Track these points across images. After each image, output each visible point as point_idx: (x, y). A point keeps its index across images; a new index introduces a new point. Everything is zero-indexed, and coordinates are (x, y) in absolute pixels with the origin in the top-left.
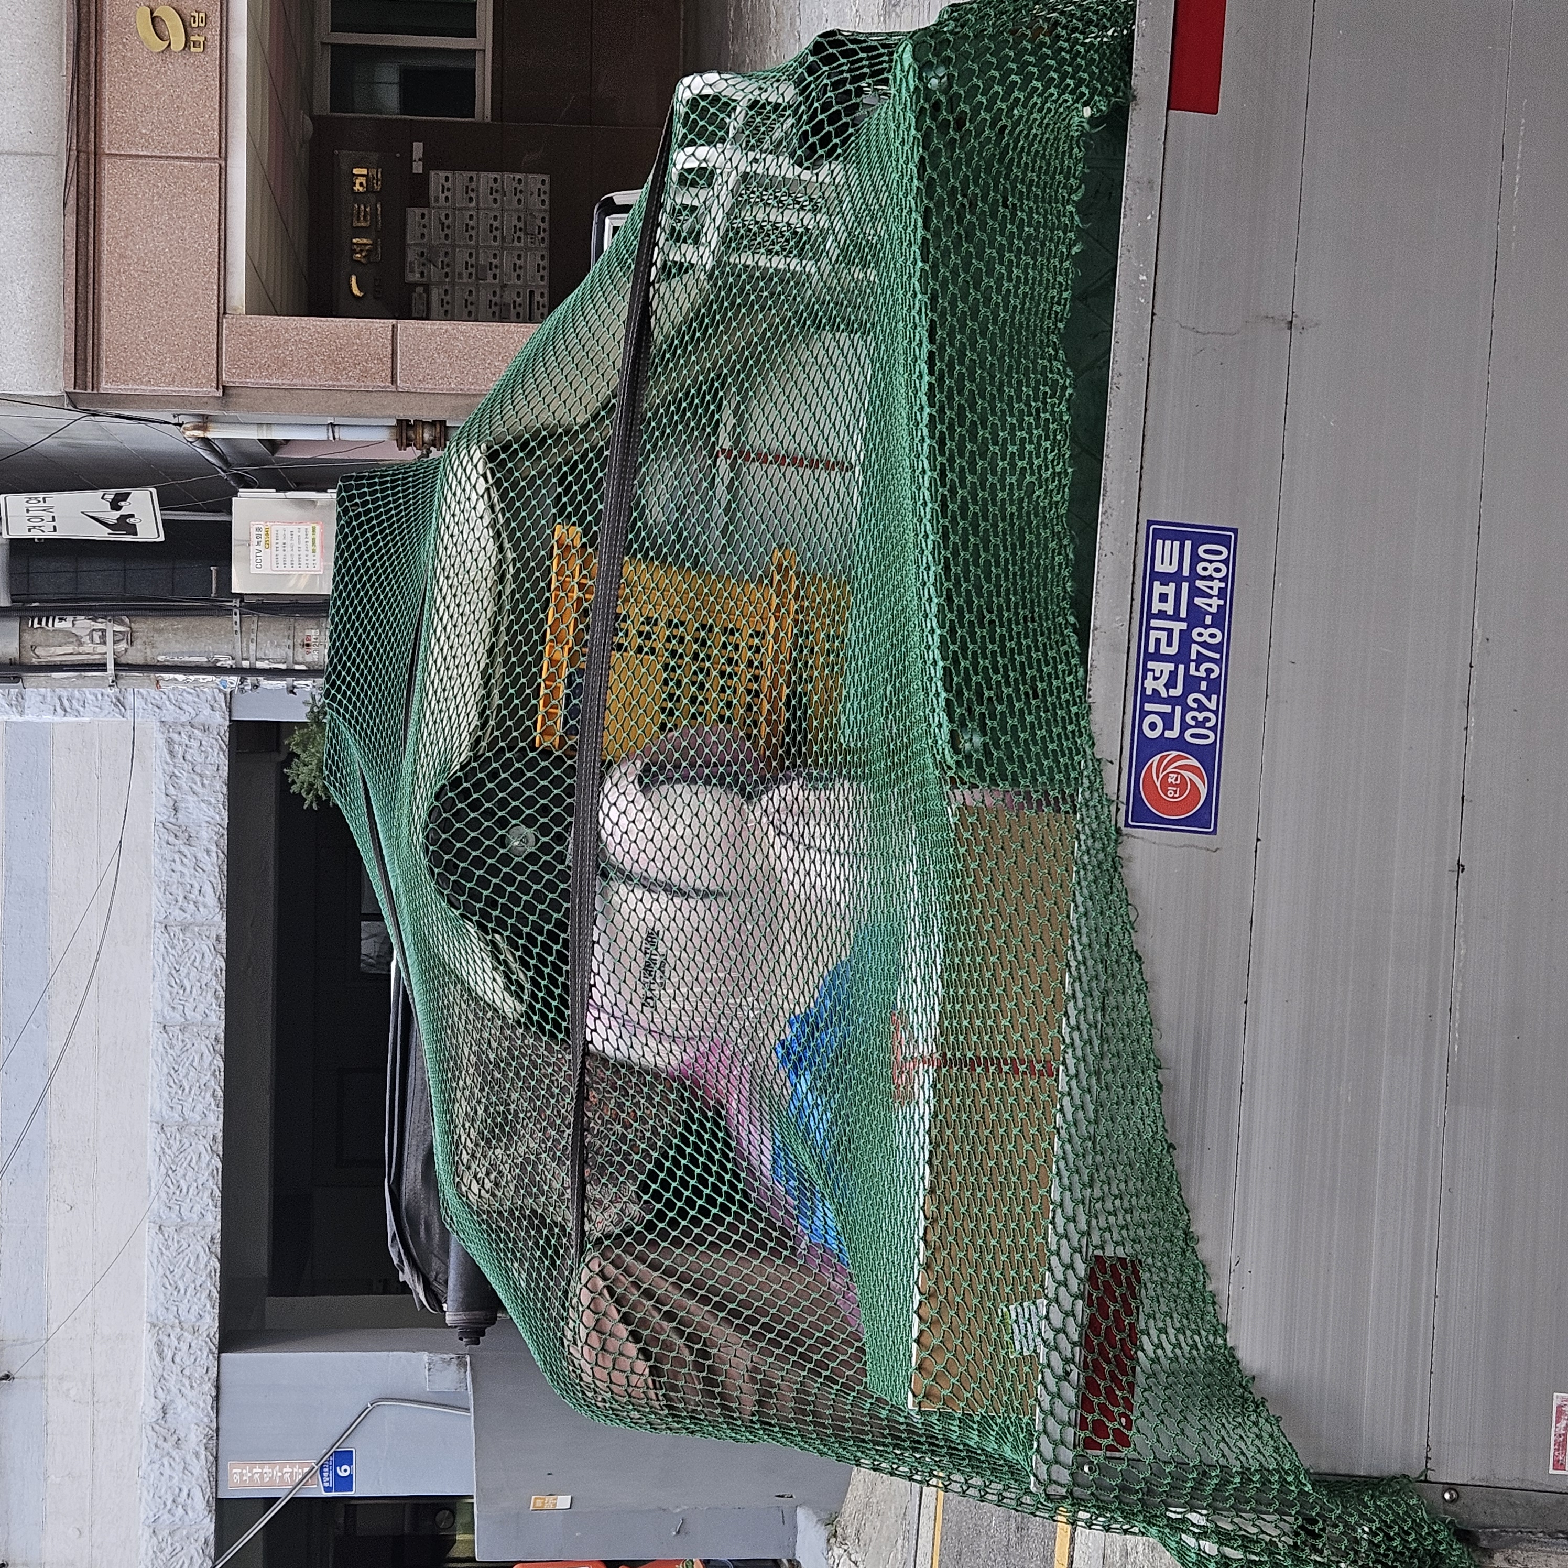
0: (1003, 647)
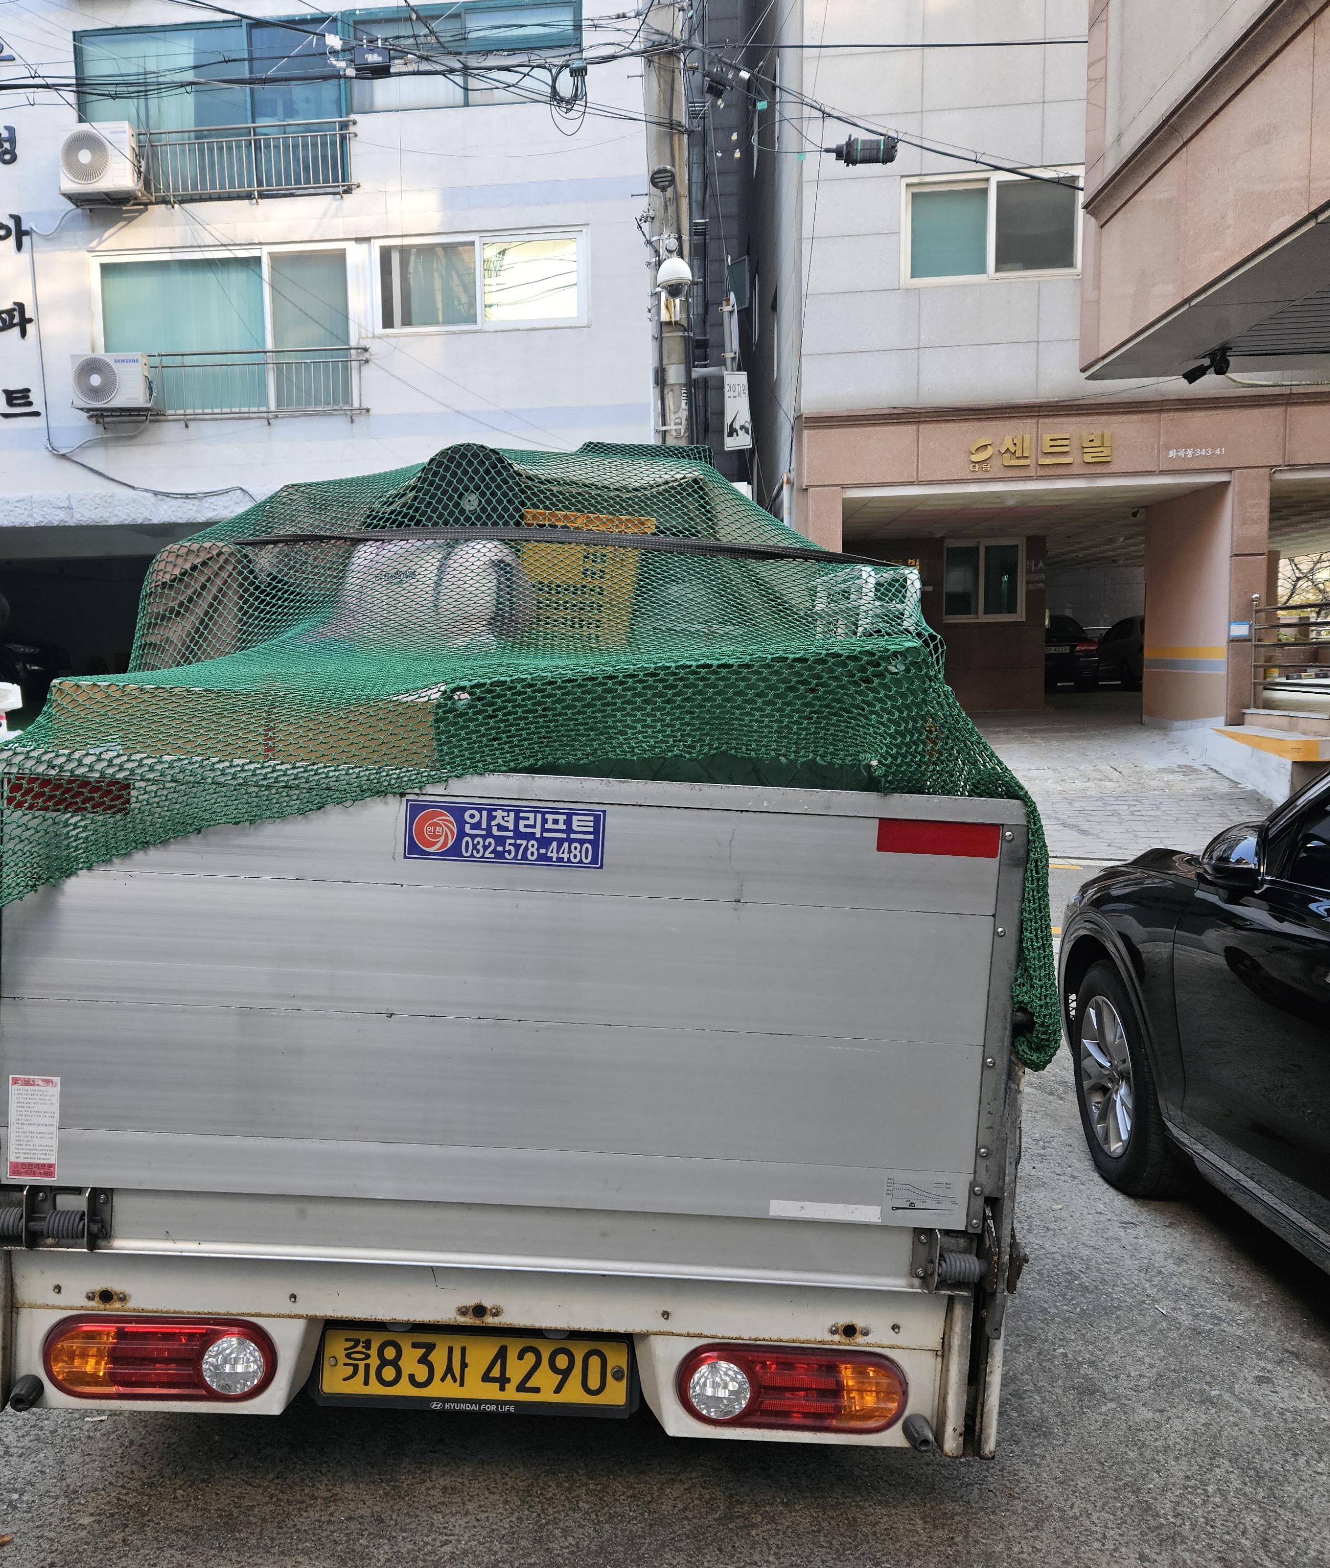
0: (521, 718)
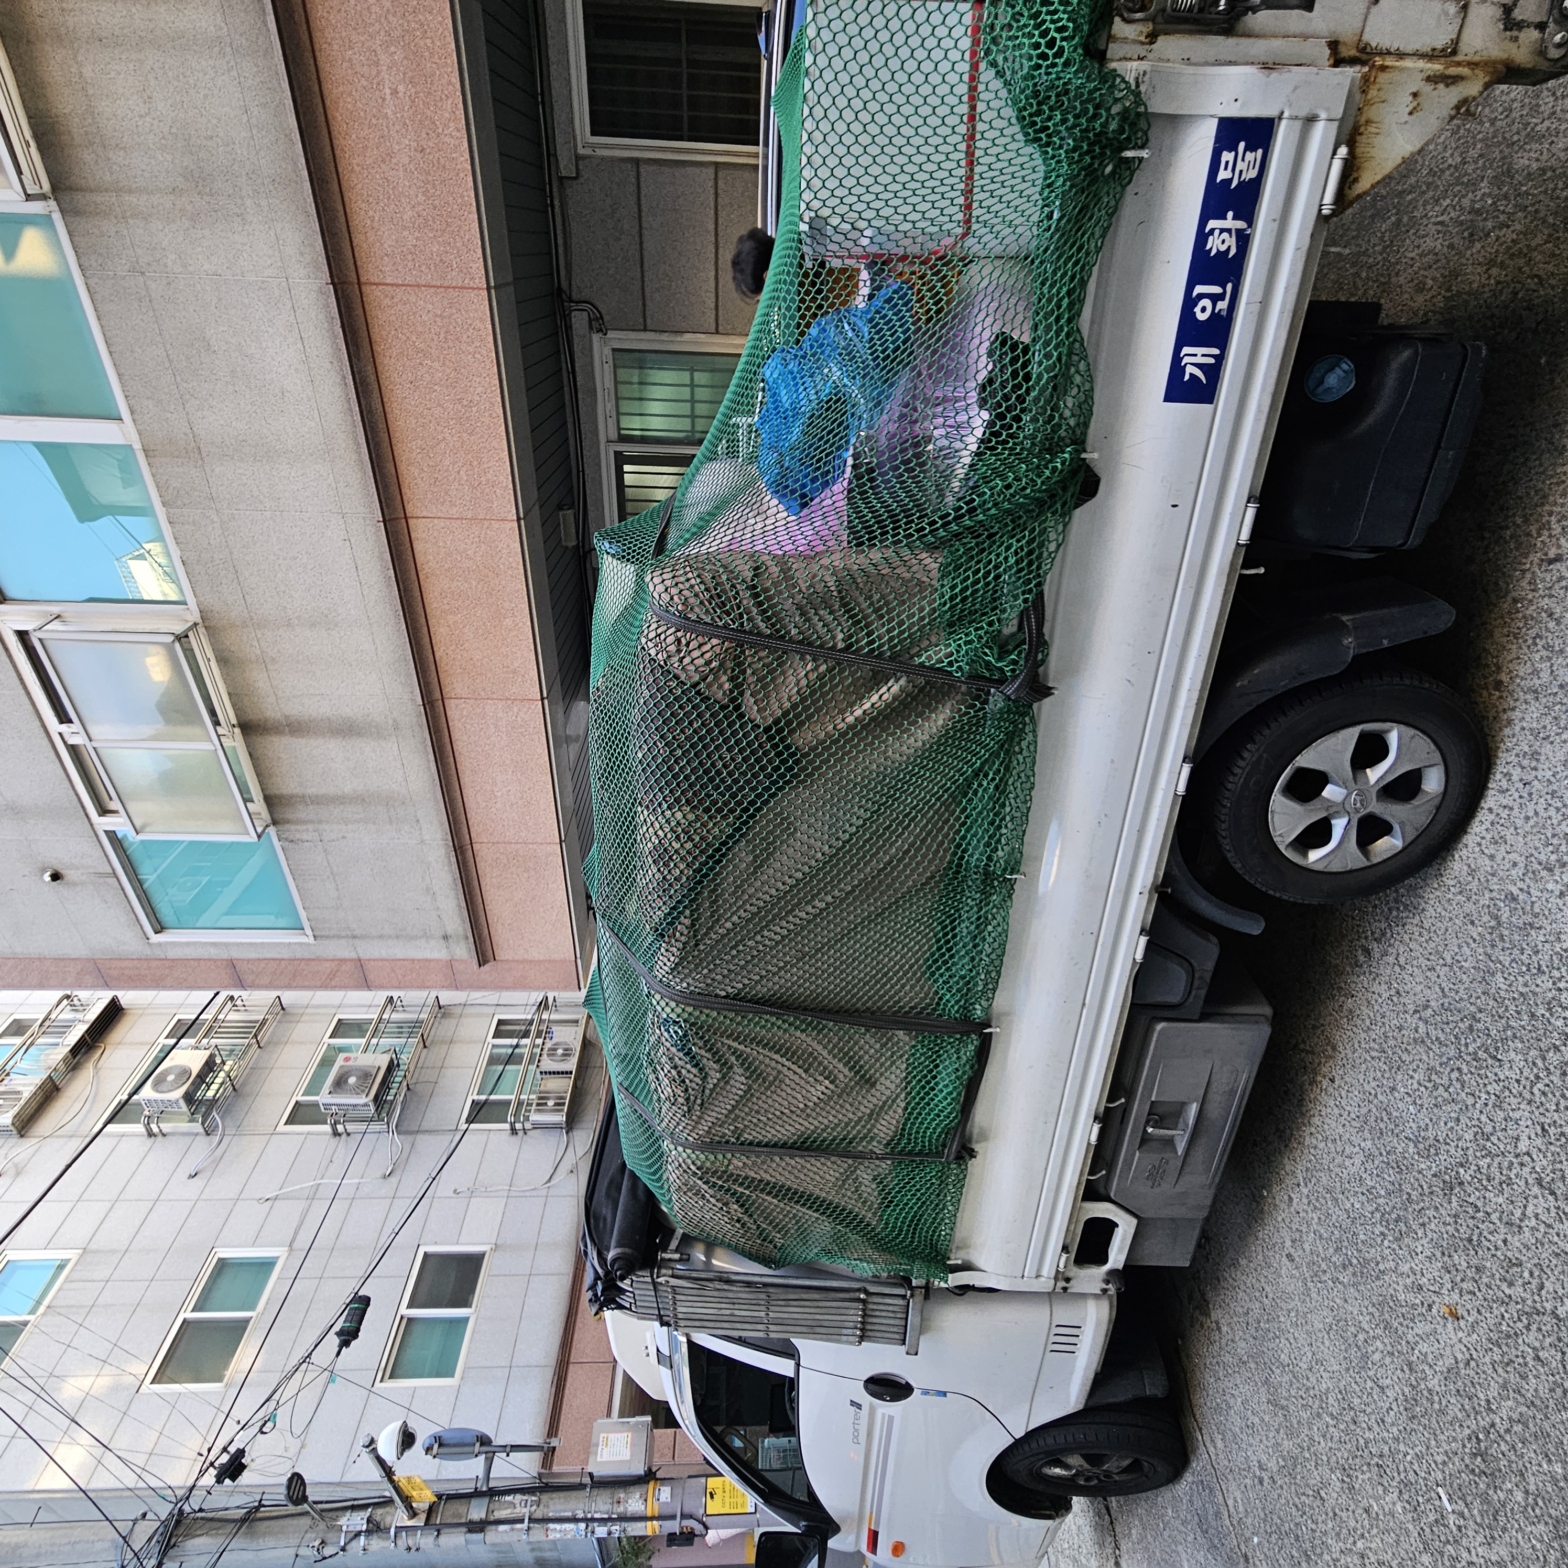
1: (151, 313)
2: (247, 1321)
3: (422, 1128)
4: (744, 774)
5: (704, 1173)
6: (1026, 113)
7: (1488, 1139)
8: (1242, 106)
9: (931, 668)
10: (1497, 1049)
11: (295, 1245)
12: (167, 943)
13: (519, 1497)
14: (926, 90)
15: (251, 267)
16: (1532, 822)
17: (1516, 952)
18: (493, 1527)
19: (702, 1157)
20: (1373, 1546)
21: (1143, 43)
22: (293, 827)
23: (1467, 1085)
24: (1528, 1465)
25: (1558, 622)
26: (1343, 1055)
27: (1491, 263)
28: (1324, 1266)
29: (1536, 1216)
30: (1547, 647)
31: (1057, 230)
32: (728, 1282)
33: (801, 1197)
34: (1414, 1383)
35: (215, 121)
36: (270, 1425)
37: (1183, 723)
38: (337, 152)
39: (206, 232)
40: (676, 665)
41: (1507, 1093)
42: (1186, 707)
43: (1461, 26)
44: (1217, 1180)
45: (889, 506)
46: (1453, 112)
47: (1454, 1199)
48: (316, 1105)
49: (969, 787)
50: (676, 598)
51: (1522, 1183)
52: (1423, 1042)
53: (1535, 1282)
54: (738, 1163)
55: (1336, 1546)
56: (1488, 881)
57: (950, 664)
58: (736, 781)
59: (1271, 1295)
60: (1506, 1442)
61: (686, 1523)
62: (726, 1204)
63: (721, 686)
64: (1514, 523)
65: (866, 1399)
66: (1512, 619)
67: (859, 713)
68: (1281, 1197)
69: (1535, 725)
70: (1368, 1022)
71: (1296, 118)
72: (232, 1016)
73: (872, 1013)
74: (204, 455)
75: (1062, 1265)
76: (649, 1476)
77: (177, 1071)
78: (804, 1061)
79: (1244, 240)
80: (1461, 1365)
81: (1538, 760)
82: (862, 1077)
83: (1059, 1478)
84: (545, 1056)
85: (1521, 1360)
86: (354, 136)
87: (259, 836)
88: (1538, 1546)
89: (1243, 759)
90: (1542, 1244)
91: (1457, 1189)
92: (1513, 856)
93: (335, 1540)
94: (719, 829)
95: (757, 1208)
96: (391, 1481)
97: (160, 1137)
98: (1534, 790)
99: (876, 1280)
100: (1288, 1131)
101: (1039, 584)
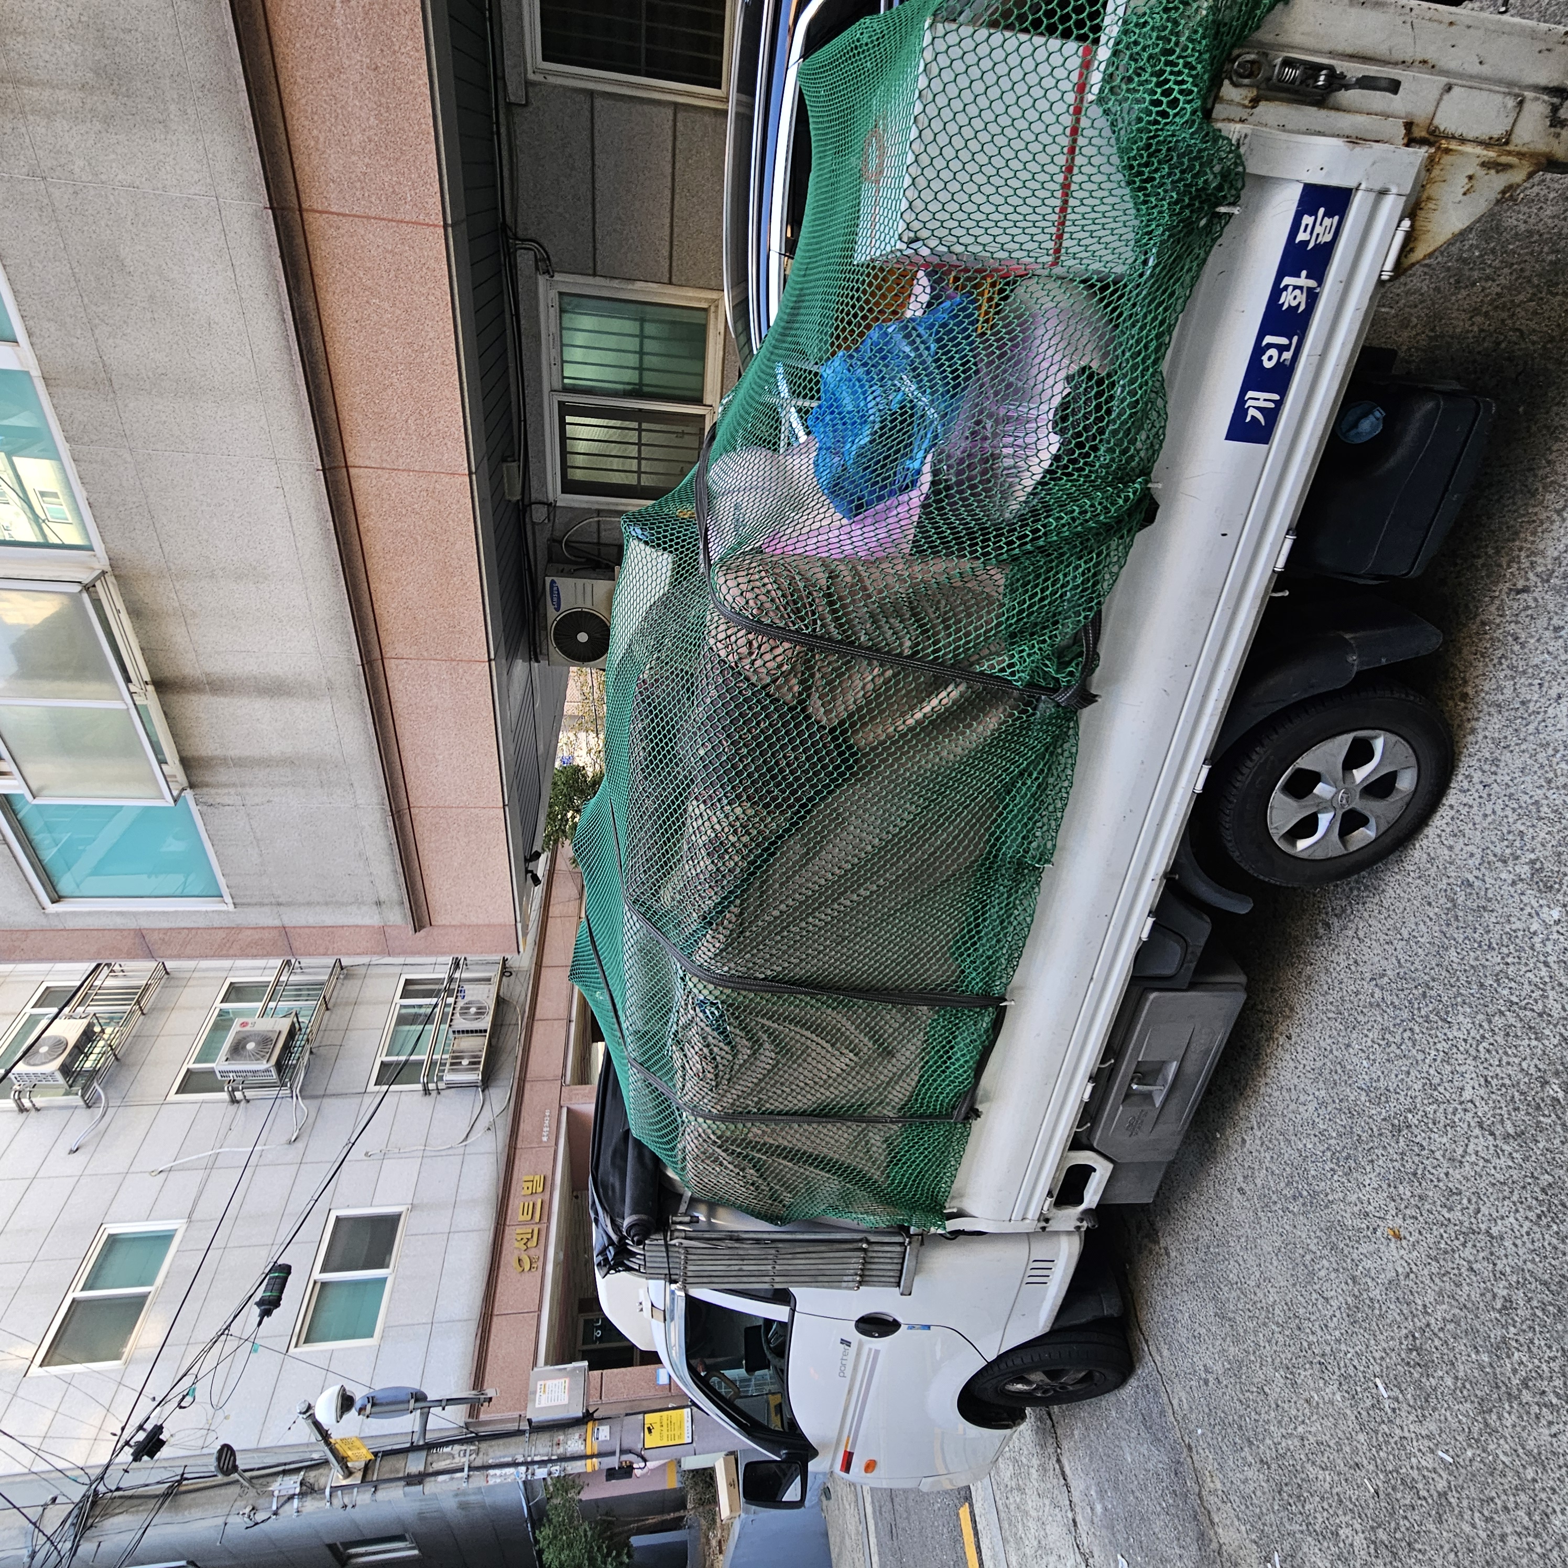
1: (54, 224)
2: (144, 1297)
3: (328, 1092)
4: (806, 772)
5: (724, 1142)
6: (1135, 163)
7: (1435, 1089)
8: (1329, 174)
9: (991, 676)
10: (1447, 1013)
11: (194, 1217)
12: (66, 913)
13: (457, 1447)
14: (1038, 127)
15: (175, 182)
16: (1489, 819)
17: (1469, 930)
18: (433, 1479)
19: (723, 1127)
20: (1313, 1429)
21: (1245, 107)
22: (213, 791)
23: (1418, 1043)
24: (1458, 1356)
25: (1523, 646)
26: (1300, 1016)
27: (1476, 311)
28: (1274, 1198)
29: (1477, 1153)
30: (1512, 667)
31: (1152, 276)
32: (738, 1240)
33: (816, 1159)
34: (1357, 1293)
35: (134, 13)
36: (189, 1399)
37: (1207, 730)
38: (278, 61)
39: (121, 137)
40: (747, 667)
41: (1455, 1050)
42: (1212, 715)
43: (1515, 121)
44: (1186, 1127)
45: (967, 523)
46: (1499, 196)
47: (1401, 1139)
48: (212, 1072)
49: (1013, 785)
50: (751, 603)
51: (1465, 1126)
52: (1378, 1005)
53: (1472, 1208)
54: (756, 1131)
55: (1277, 1432)
56: (1446, 868)
57: (1013, 674)
58: (797, 779)
59: (1221, 1224)
60: (1440, 1339)
61: (625, 1458)
62: (743, 1170)
63: (790, 689)
64: (1486, 553)
65: (855, 1337)
66: (1480, 640)
67: (919, 715)
68: (1233, 1138)
69: (1496, 735)
70: (1326, 987)
71: (1371, 190)
72: (110, 982)
73: (901, 991)
74: (116, 387)
75: (1045, 1208)
76: (588, 1417)
77: (51, 1042)
78: (833, 1037)
79: (1313, 297)
80: (1401, 1277)
81: (1497, 766)
82: (885, 1049)
83: (1021, 1392)
84: (457, 1015)
85: (1456, 1271)
86: (298, 45)
87: (175, 801)
88: (1464, 1420)
89: (1251, 760)
90: (1481, 1176)
91: (1405, 1132)
92: (1470, 848)
93: (267, 1505)
94: (775, 823)
95: (772, 1172)
96: (328, 1444)
97: (33, 1112)
98: (1493, 792)
99: (878, 1232)
100: (1243, 1082)
101: (1099, 603)
